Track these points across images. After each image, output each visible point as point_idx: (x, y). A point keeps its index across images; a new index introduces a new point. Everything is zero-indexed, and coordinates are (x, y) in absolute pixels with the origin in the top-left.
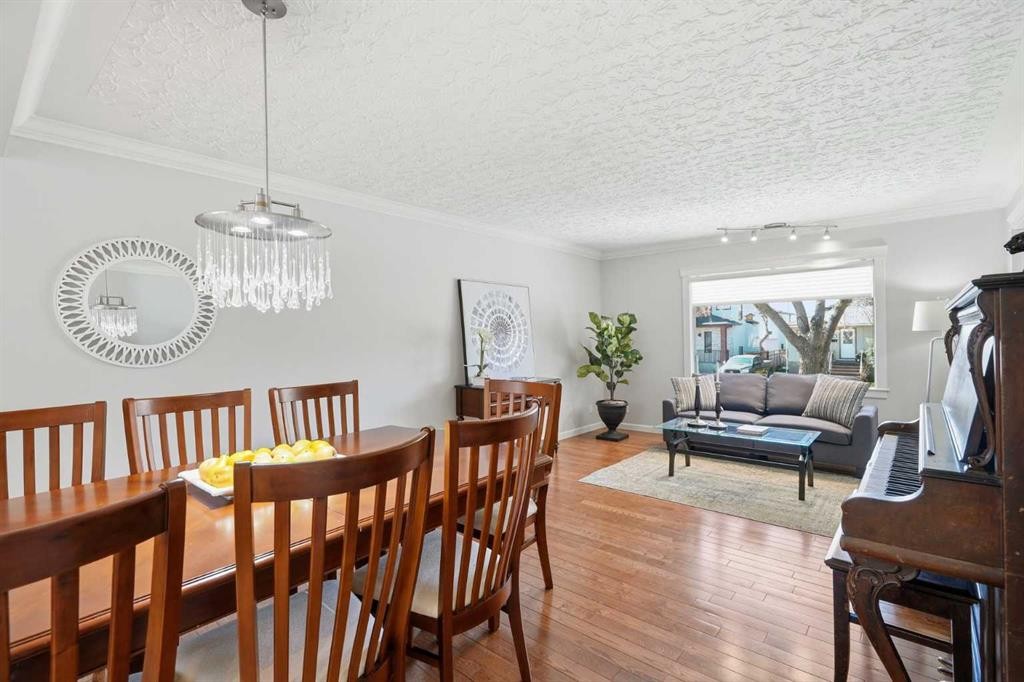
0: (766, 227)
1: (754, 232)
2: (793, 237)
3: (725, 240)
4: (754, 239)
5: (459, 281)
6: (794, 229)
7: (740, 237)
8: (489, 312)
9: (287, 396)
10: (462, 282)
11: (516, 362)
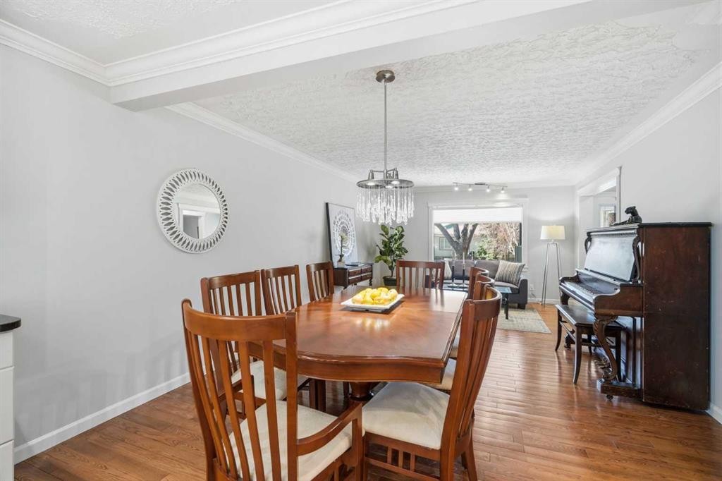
0: (476, 184)
1: (470, 185)
2: (488, 191)
3: (456, 189)
4: (470, 190)
5: (327, 204)
6: (489, 186)
7: (464, 188)
8: (340, 222)
9: (313, 269)
10: (329, 205)
11: (351, 254)
